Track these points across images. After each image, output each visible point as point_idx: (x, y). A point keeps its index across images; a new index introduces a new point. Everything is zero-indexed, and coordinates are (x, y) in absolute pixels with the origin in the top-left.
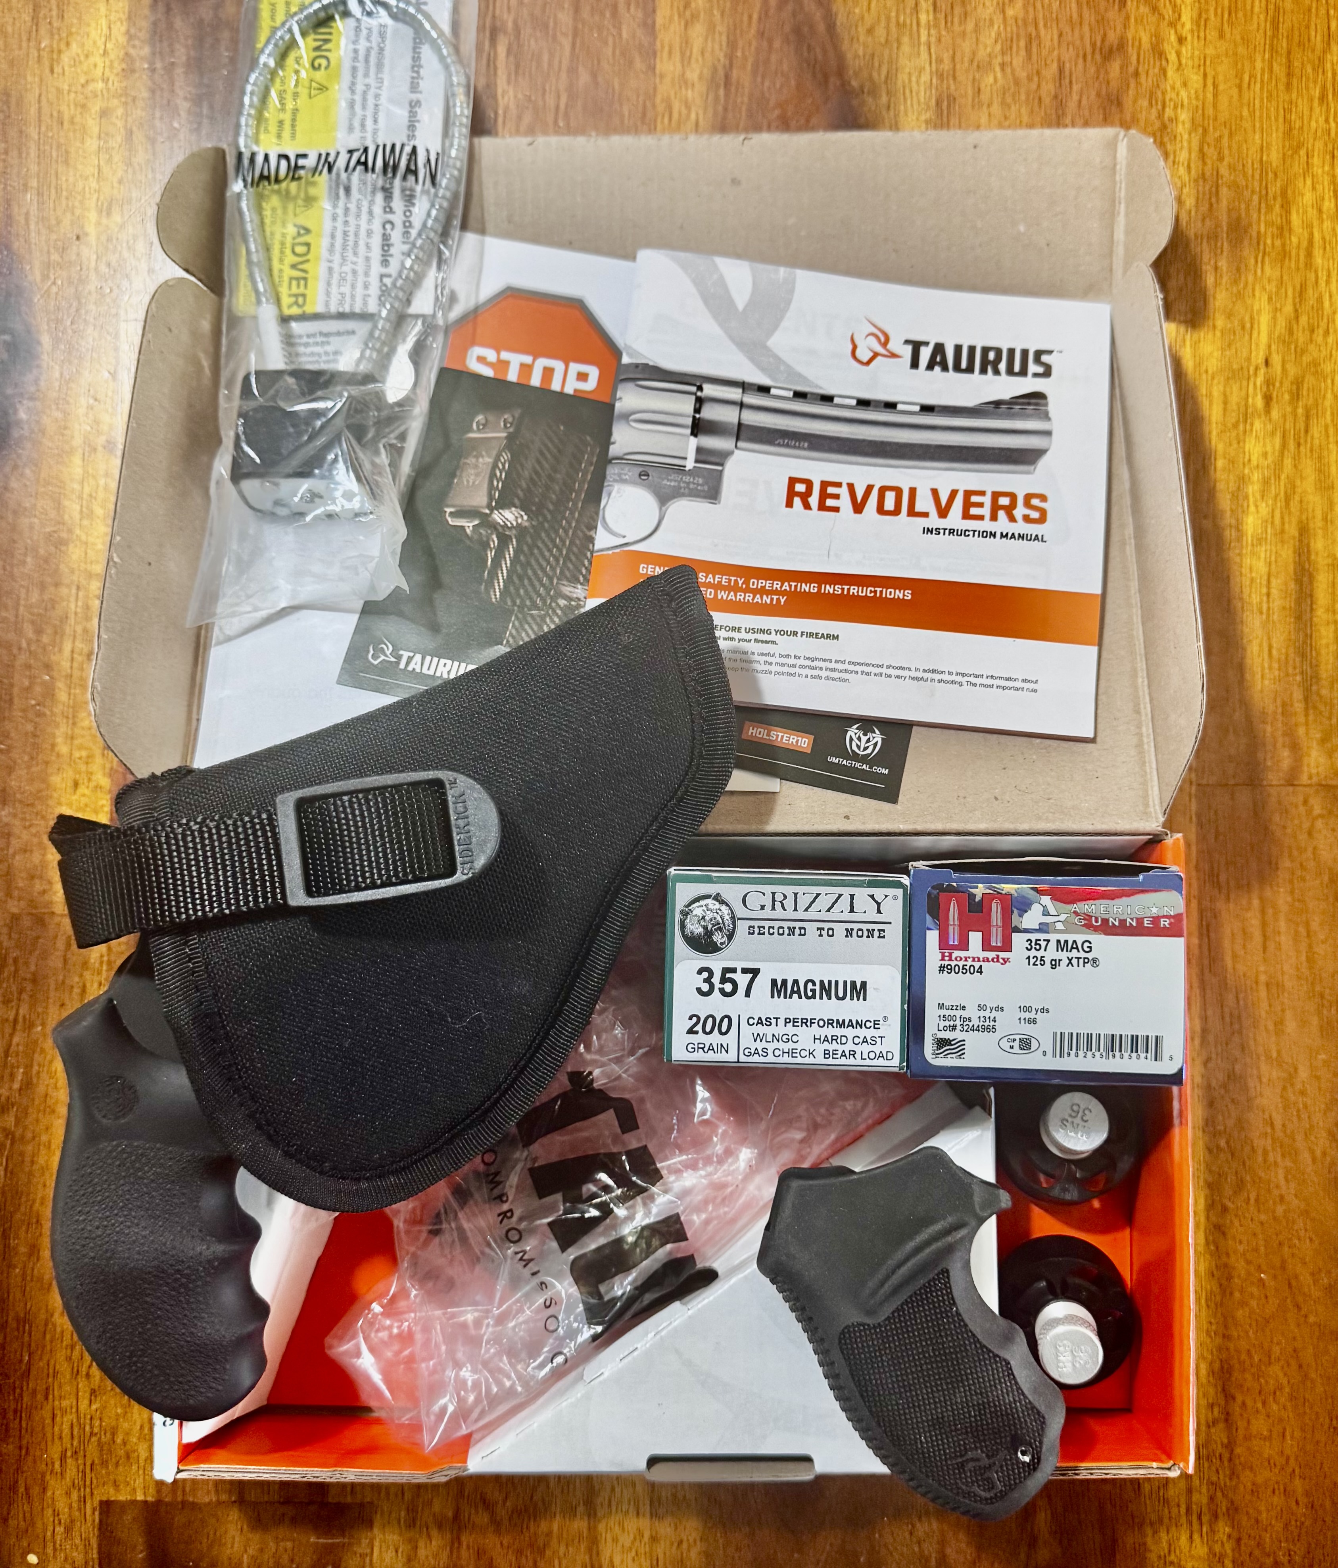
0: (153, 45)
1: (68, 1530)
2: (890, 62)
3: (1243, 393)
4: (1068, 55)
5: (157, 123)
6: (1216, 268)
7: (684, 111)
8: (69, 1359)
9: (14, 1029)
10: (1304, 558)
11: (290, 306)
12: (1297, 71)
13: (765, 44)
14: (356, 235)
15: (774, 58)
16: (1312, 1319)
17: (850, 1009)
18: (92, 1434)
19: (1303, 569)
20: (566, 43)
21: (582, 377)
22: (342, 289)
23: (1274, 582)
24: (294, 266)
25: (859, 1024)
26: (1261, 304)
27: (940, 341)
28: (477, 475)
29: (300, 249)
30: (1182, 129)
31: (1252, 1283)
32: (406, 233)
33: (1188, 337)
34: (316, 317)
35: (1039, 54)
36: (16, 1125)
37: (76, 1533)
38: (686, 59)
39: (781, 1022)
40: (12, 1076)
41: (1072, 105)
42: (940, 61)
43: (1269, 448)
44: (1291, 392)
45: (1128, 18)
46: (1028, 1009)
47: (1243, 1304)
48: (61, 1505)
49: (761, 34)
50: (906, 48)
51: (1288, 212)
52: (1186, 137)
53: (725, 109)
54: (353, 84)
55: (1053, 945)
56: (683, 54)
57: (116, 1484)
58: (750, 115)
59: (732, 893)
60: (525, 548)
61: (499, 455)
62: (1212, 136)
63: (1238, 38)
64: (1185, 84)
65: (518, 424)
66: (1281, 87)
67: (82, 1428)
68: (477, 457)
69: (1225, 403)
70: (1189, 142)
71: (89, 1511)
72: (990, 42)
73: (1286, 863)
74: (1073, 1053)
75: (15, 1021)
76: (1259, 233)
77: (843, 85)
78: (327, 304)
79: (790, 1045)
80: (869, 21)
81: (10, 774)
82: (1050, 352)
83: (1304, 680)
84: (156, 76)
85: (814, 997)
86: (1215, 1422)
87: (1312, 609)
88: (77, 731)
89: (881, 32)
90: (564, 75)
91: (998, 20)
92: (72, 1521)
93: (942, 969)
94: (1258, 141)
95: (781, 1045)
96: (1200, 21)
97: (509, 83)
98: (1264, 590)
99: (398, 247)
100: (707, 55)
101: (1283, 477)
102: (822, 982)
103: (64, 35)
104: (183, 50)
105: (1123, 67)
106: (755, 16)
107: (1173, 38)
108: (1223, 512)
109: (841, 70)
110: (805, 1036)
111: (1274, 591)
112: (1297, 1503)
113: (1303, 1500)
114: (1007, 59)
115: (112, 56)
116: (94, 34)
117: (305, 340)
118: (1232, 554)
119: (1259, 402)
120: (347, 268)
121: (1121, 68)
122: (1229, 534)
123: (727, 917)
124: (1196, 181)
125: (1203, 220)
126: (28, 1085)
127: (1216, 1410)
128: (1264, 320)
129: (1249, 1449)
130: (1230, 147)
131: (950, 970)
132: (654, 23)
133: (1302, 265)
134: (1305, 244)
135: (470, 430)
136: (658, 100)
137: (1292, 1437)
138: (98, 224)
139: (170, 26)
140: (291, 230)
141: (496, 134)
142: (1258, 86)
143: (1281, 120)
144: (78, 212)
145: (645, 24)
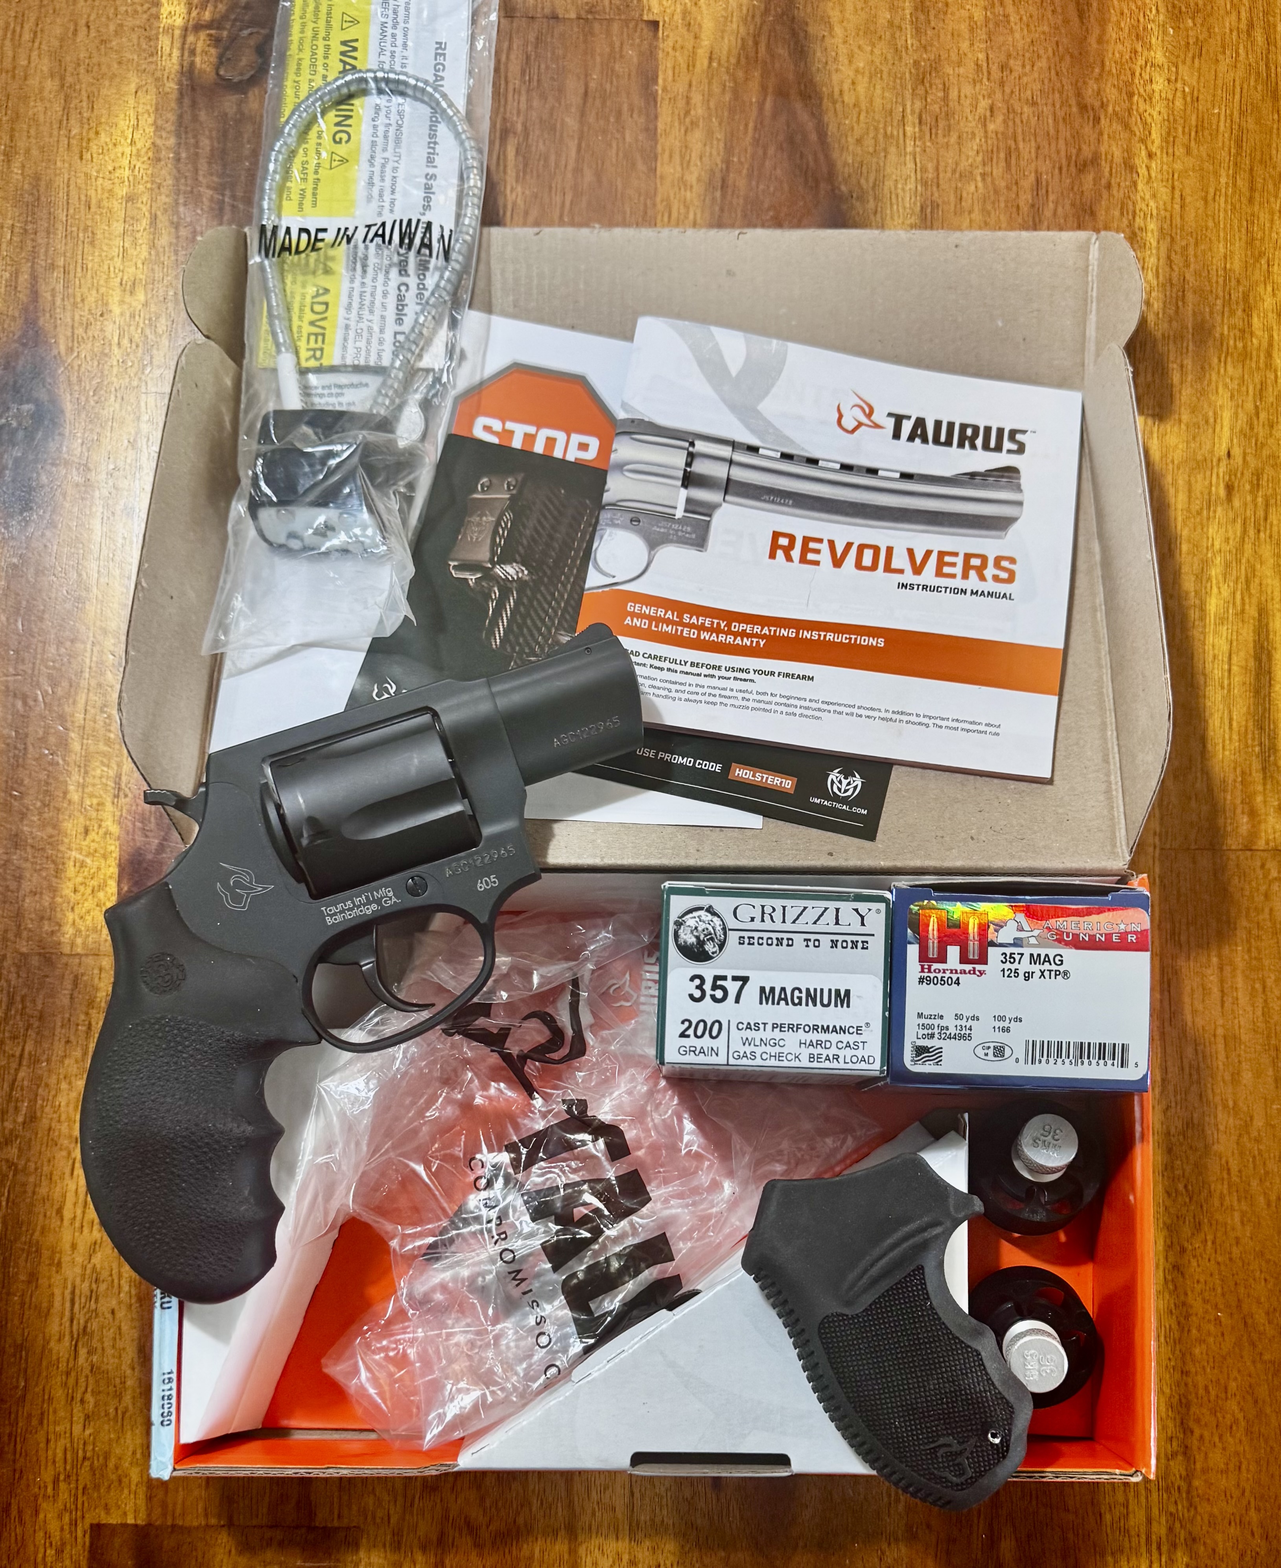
0: (178, 136)
1: (60, 1552)
2: (878, 171)
3: (1207, 483)
4: (1045, 167)
5: (181, 209)
6: (1182, 366)
7: (682, 211)
8: (65, 1385)
9: (20, 1064)
10: (1263, 636)
11: (307, 360)
12: (1259, 186)
13: (760, 152)
14: (373, 295)
15: (768, 164)
16: (1267, 1357)
17: (833, 1016)
18: (84, 1458)
19: (1262, 647)
20: (573, 145)
21: (583, 447)
22: (358, 344)
23: (1235, 659)
24: (312, 323)
25: (843, 1030)
26: (1222, 398)
27: (921, 416)
28: (480, 532)
29: (319, 308)
30: (1151, 239)
31: (1209, 1321)
32: (420, 295)
33: (1155, 429)
34: (333, 369)
35: (1018, 165)
36: (19, 1157)
37: (66, 1555)
38: (686, 164)
39: (769, 1027)
40: (17, 1109)
41: (1048, 213)
42: (924, 170)
43: (1231, 534)
44: (1251, 482)
45: (1101, 134)
46: (1002, 1018)
47: (1201, 1341)
48: (53, 1526)
49: (756, 142)
50: (893, 157)
51: (1250, 316)
52: (1154, 244)
53: (722, 210)
54: (372, 157)
55: (1026, 959)
56: (682, 157)
57: (106, 1508)
58: (745, 216)
59: (723, 904)
60: (525, 601)
61: (502, 514)
62: (1180, 243)
63: (1204, 155)
64: (1154, 196)
65: (521, 487)
66: (1244, 200)
67: (75, 1452)
68: (481, 516)
69: (1190, 491)
70: (1158, 248)
71: (80, 1533)
72: (972, 153)
73: (1243, 923)
74: (1044, 1060)
75: (21, 1056)
76: (1222, 334)
77: (833, 190)
78: (343, 357)
79: (777, 1049)
80: (858, 132)
81: (22, 820)
82: (1024, 432)
83: (1262, 752)
84: (181, 166)
85: (800, 1004)
86: (1174, 1455)
87: (1270, 685)
88: (89, 780)
89: (869, 142)
90: (569, 175)
91: (979, 133)
92: (63, 1544)
93: (921, 980)
94: (1222, 250)
95: (768, 1049)
96: (1169, 139)
97: (517, 181)
98: (1226, 667)
99: (412, 308)
100: (706, 159)
101: (1244, 561)
102: (808, 990)
103: (93, 125)
104: (207, 142)
105: (1096, 181)
106: (751, 125)
107: (1144, 153)
108: (1187, 593)
109: (831, 175)
110: (792, 1040)
111: (1235, 668)
112: (1253, 1534)
113: (1258, 1532)
114: (988, 169)
115: (139, 145)
116: (123, 124)
117: (320, 391)
118: (1196, 633)
119: (1222, 492)
120: (364, 325)
121: (1094, 179)
122: (1194, 614)
123: (718, 928)
124: (1164, 285)
125: (1170, 321)
126: (32, 1118)
127: (1175, 1444)
128: (1226, 416)
129: (1206, 1481)
130: (1196, 256)
131: (929, 981)
132: (656, 129)
133: (1262, 365)
134: (1265, 344)
135: (475, 490)
136: (658, 199)
137: (1248, 1470)
138: (122, 302)
139: (195, 118)
140: (311, 290)
141: (505, 225)
142: (1223, 199)
143: (1244, 231)
144: (103, 290)
145: (647, 130)
